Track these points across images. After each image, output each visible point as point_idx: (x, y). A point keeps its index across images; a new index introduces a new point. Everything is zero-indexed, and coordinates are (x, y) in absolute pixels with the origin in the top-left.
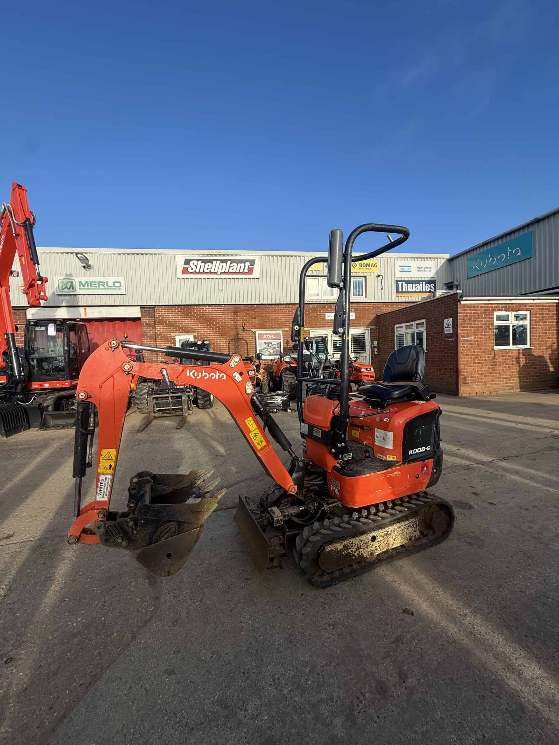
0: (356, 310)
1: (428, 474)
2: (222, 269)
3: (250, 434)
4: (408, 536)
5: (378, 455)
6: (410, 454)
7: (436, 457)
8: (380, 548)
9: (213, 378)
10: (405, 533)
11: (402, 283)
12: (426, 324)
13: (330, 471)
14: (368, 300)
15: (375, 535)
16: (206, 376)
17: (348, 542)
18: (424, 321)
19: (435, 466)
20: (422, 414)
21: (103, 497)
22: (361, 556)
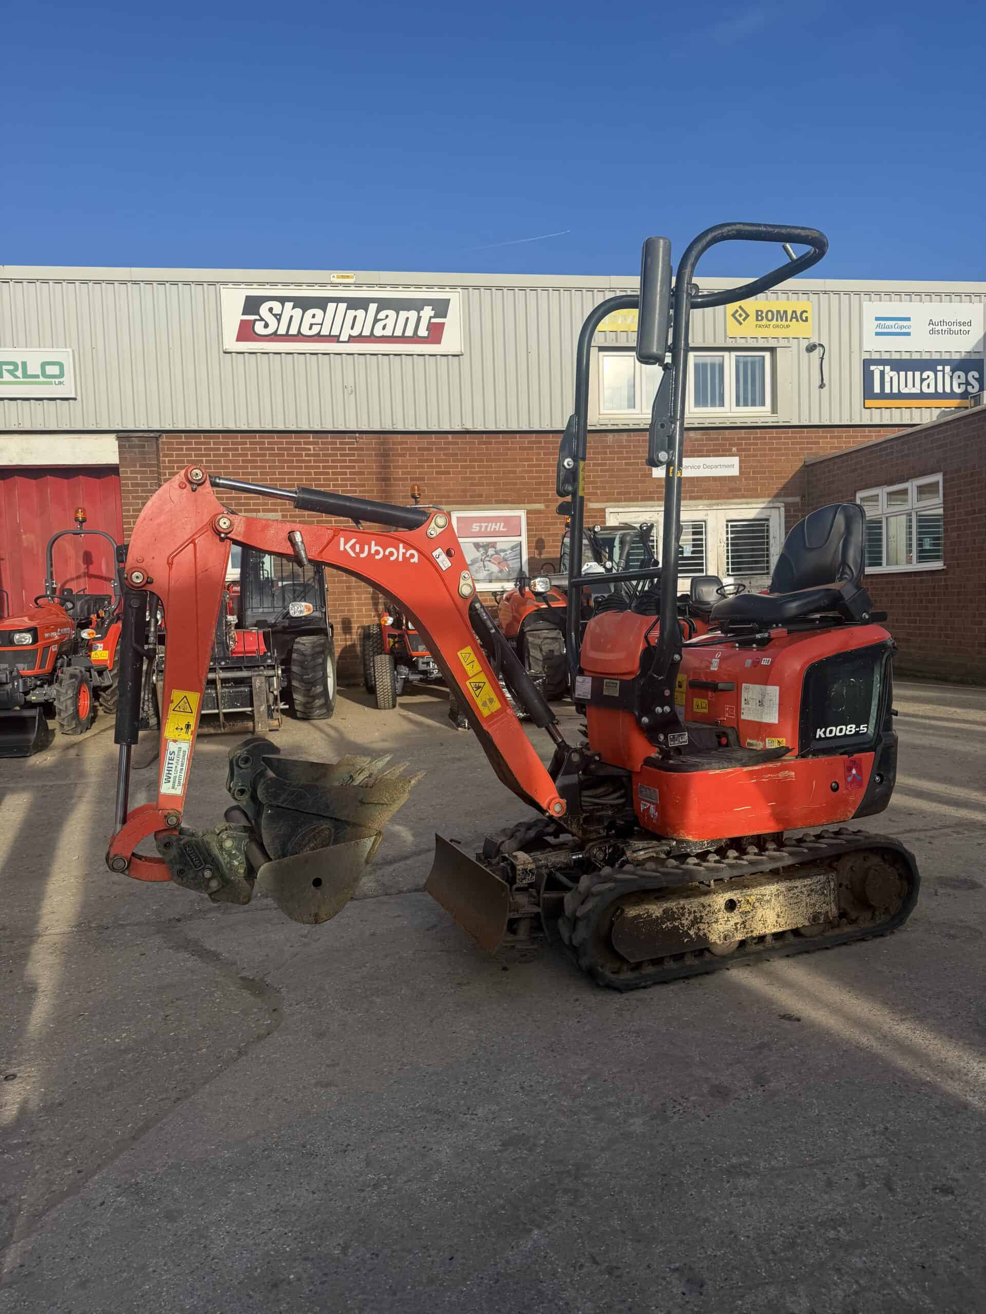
0: (744, 450)
1: (860, 784)
2: (352, 328)
3: (468, 683)
4: (811, 911)
5: (748, 741)
6: (817, 737)
7: (879, 748)
8: (744, 928)
9: (392, 559)
10: (804, 904)
11: (881, 368)
12: (944, 488)
13: (638, 768)
14: (782, 418)
15: (735, 898)
16: (377, 552)
17: (674, 904)
18: (938, 478)
19: (879, 768)
20: (849, 649)
21: (173, 788)
22: (704, 939)
